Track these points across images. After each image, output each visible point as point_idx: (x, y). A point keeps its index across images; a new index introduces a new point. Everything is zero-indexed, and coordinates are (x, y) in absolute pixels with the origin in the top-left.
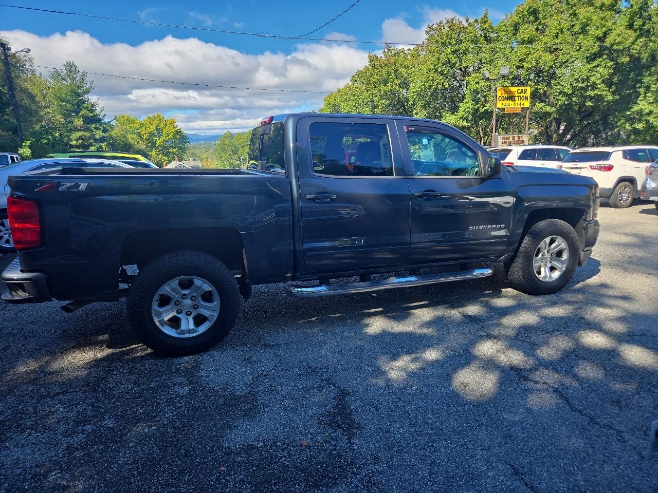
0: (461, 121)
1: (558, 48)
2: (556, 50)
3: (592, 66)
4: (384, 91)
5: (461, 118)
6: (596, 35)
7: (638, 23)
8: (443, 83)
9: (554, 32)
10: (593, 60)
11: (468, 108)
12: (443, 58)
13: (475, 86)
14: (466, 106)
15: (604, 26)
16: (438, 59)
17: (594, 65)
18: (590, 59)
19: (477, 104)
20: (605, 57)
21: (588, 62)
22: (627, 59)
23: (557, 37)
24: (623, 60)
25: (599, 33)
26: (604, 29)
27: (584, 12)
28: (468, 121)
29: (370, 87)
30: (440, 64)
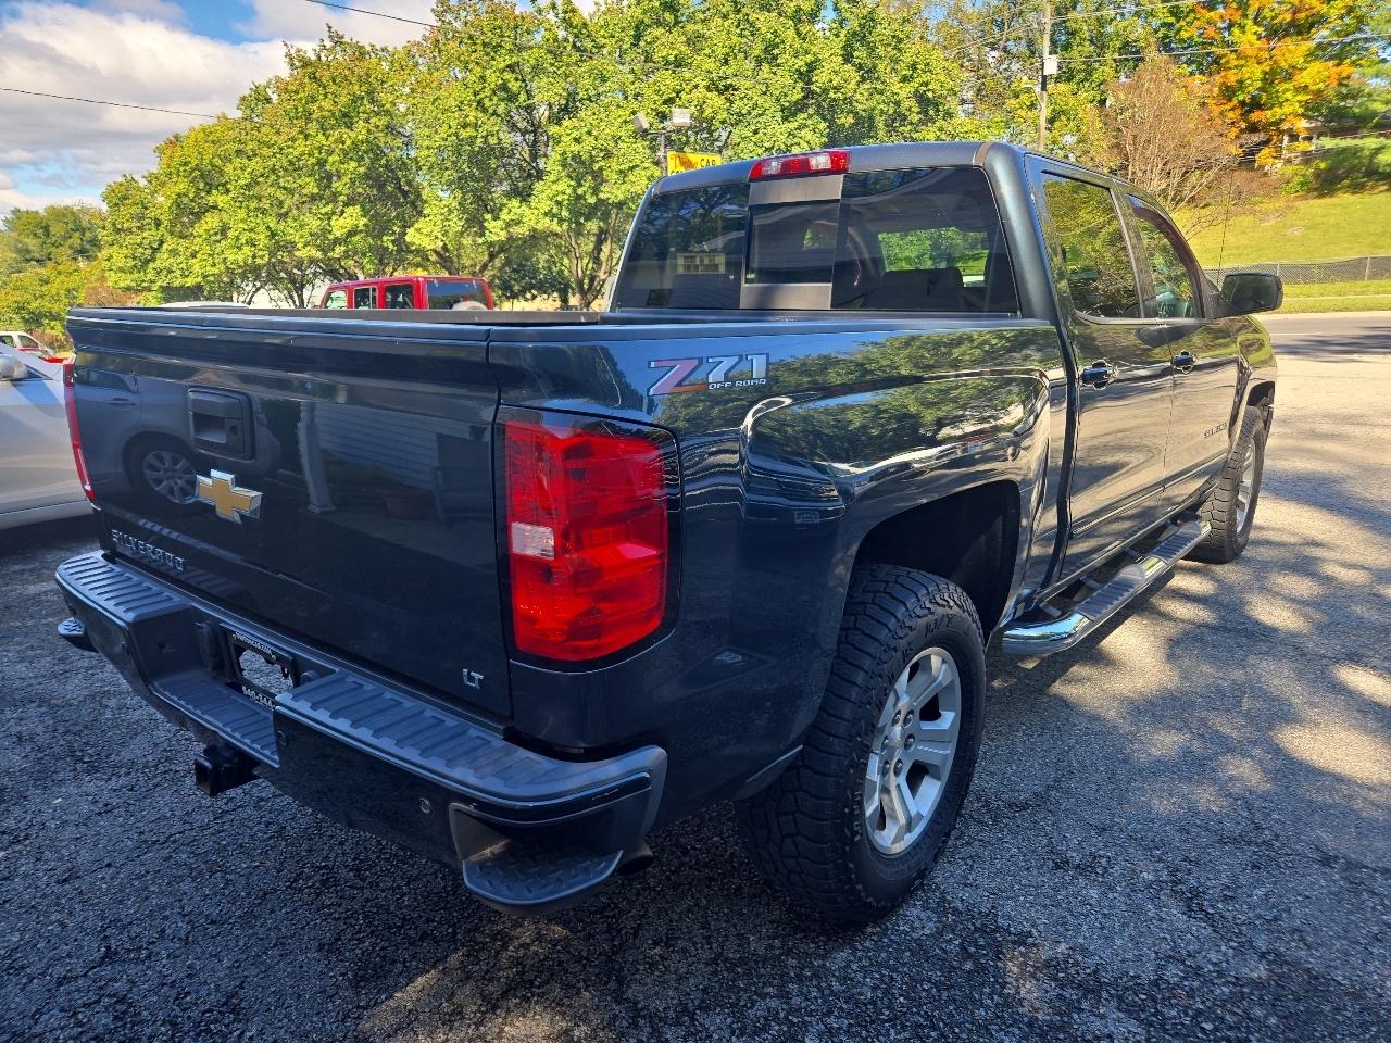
0: (547, 220)
1: (731, 85)
2: (727, 88)
3: (793, 125)
4: (353, 143)
5: (546, 214)
6: (796, 67)
7: (860, 54)
8: (497, 132)
9: (720, 51)
10: (794, 115)
11: (558, 193)
12: (493, 79)
13: (575, 148)
14: (554, 187)
15: (807, 53)
16: (483, 78)
17: (795, 125)
18: (789, 113)
19: (580, 185)
20: (811, 111)
21: (785, 119)
22: (851, 119)
23: (726, 62)
24: (843, 120)
25: (800, 63)
26: (809, 58)
27: (765, 21)
28: (561, 221)
29: (313, 128)
30: (488, 92)
